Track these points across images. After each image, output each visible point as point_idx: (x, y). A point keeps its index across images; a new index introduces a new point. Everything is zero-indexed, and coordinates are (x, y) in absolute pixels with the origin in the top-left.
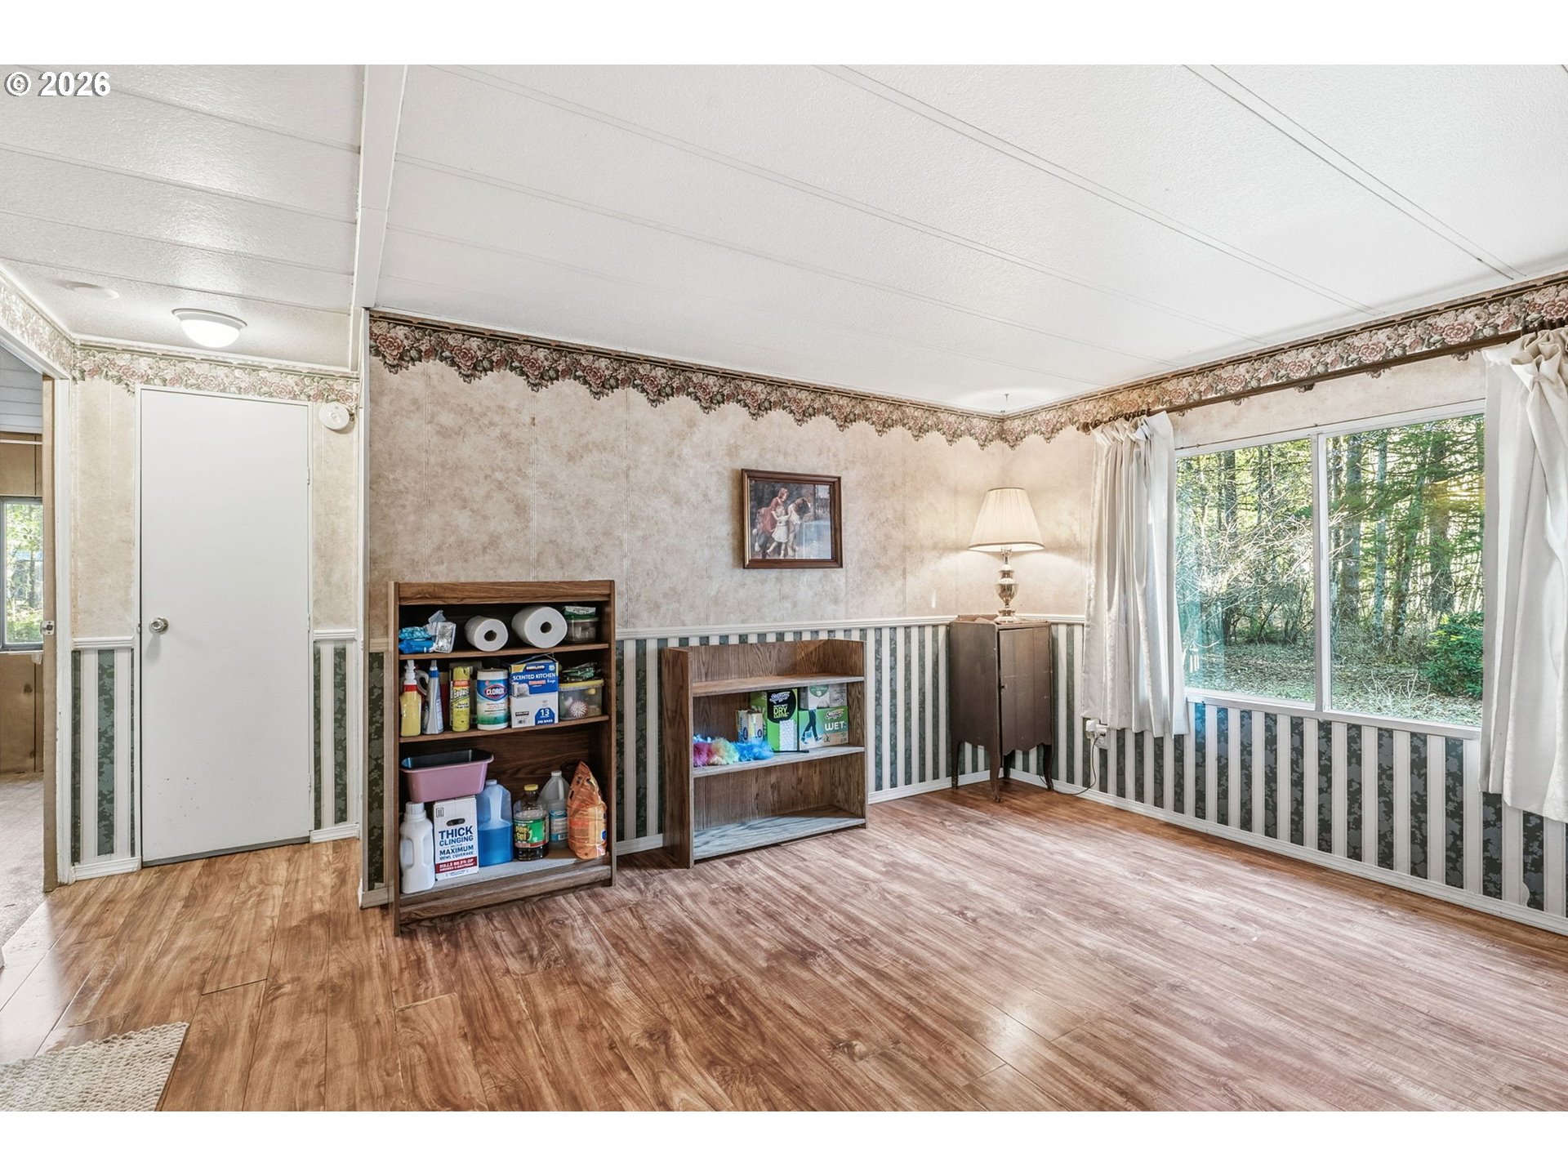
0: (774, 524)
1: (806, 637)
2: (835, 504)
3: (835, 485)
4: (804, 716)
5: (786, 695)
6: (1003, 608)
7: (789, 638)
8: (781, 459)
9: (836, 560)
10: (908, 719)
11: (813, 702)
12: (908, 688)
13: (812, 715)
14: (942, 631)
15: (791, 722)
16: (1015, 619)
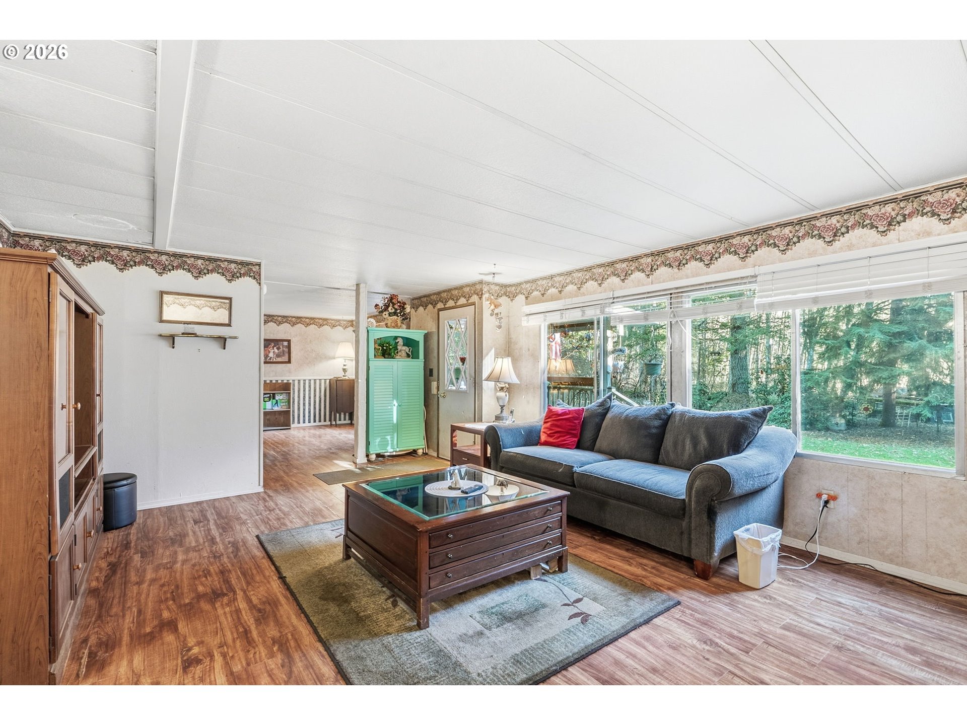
0: (269, 352)
1: (280, 382)
2: (289, 347)
3: (289, 341)
4: (274, 401)
5: (269, 395)
6: (344, 374)
7: (274, 382)
8: (272, 335)
9: (289, 362)
10: (315, 405)
11: (277, 397)
12: (315, 396)
13: (277, 400)
14: (328, 382)
15: (270, 402)
16: (346, 378)
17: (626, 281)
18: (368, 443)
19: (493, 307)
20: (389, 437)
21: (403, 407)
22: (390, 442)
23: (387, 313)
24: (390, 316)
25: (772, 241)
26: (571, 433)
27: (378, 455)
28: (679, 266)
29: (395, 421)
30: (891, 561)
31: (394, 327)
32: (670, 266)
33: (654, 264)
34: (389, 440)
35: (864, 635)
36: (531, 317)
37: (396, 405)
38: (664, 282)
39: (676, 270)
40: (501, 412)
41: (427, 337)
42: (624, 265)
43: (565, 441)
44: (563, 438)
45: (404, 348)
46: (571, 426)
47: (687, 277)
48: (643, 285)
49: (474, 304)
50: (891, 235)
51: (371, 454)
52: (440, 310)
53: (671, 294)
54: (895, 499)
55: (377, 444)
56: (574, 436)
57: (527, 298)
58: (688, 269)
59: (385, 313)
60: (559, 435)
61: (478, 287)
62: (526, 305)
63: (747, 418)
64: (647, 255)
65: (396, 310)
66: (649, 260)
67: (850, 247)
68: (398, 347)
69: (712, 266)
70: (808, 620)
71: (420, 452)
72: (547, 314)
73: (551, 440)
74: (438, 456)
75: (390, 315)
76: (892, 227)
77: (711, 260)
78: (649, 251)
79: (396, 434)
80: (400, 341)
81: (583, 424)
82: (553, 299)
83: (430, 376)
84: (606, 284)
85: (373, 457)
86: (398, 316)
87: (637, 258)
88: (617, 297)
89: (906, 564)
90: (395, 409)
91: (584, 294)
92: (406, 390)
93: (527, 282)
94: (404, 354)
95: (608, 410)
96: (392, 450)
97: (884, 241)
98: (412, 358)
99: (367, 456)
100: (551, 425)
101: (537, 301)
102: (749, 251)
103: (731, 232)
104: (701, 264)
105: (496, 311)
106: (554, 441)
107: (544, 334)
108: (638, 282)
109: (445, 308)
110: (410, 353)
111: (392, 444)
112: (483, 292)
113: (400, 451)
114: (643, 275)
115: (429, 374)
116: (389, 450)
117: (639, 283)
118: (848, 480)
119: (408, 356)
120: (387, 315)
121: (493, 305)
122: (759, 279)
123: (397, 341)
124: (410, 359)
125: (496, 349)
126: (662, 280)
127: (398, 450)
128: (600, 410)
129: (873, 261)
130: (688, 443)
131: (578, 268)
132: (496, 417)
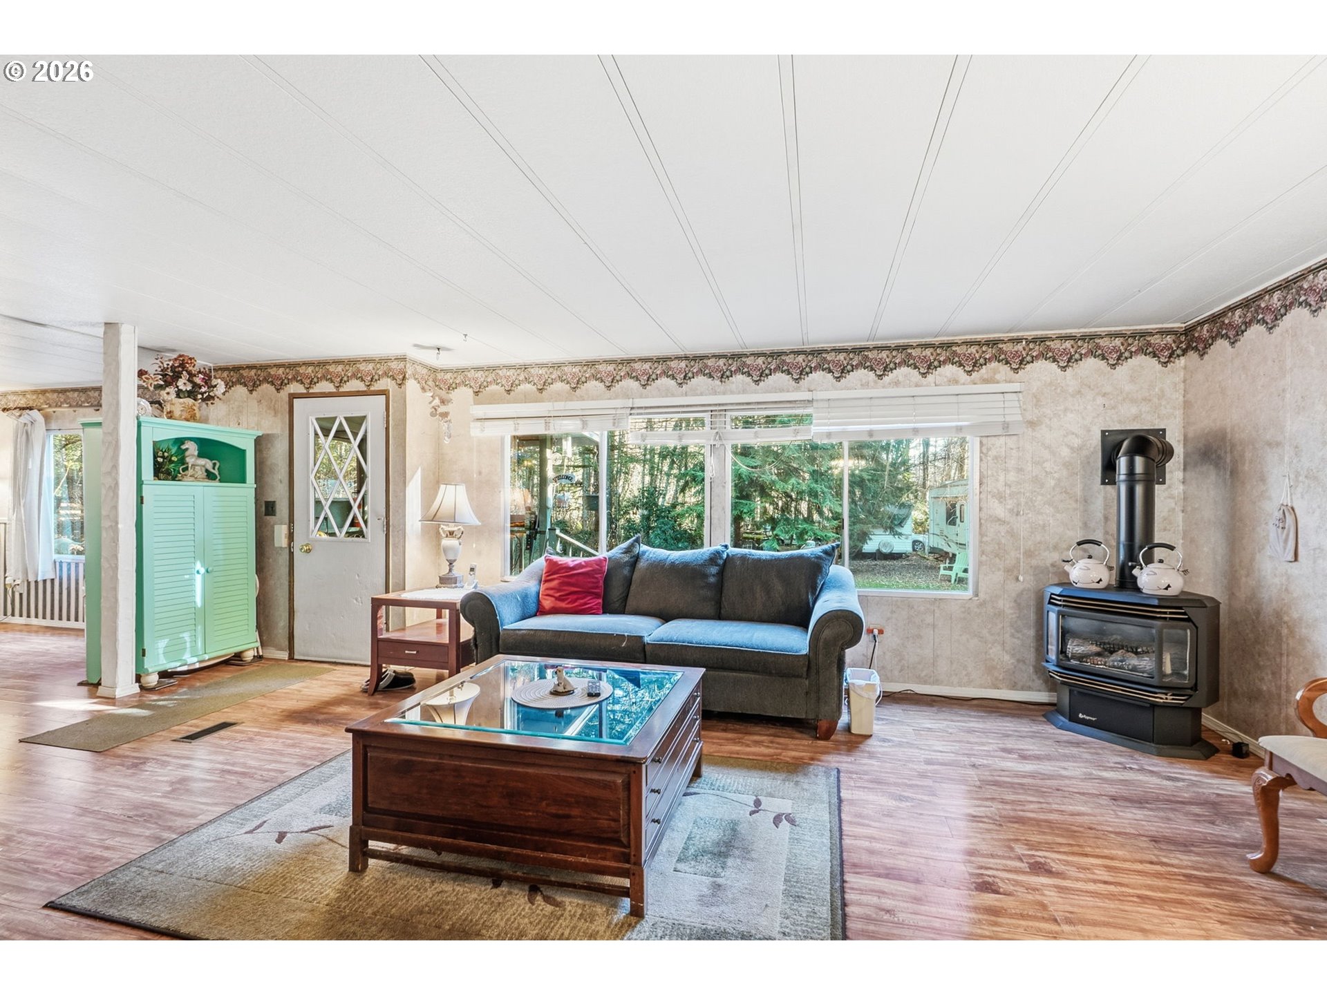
17: (648, 387)
18: (141, 653)
19: (437, 401)
20: (186, 636)
21: (217, 574)
22: (188, 645)
23: (172, 390)
24: (178, 396)
25: (826, 366)
26: (593, 593)
27: (164, 675)
28: (722, 377)
29: (199, 602)
30: (925, 683)
31: (187, 420)
32: (711, 376)
33: (689, 371)
34: (188, 639)
35: (972, 749)
36: (487, 423)
37: (202, 571)
38: (701, 394)
39: (718, 382)
40: (450, 570)
41: (259, 442)
42: (647, 366)
43: (586, 604)
44: (582, 601)
45: (202, 461)
46: (593, 583)
47: (732, 393)
48: (673, 395)
49: (384, 393)
50: (930, 377)
51: (148, 674)
52: (293, 397)
53: (712, 411)
54: (929, 624)
55: (161, 651)
56: (597, 596)
57: (476, 393)
58: (733, 383)
59: (168, 390)
60: (575, 597)
61: (394, 365)
62: (475, 404)
63: (819, 558)
64: (679, 358)
65: (195, 385)
66: (683, 364)
67: (897, 383)
68: (188, 460)
69: (762, 384)
70: (929, 750)
71: (249, 656)
72: (519, 421)
73: (563, 605)
74: (291, 658)
75: (179, 394)
76: (931, 371)
77: (761, 376)
78: (681, 353)
79: (199, 628)
80: (192, 448)
81: (607, 579)
82: (526, 399)
83: (267, 514)
84: (617, 387)
85: (153, 680)
86: (195, 400)
87: (665, 359)
88: (639, 408)
89: (937, 682)
90: (198, 580)
91: (582, 399)
92: (221, 541)
93: (477, 369)
94: (200, 473)
95: (637, 558)
96: (195, 660)
97: (925, 383)
98: (220, 481)
99: (138, 679)
100: (560, 583)
101: (493, 400)
102: (803, 373)
103: (785, 348)
104: (749, 379)
105: (442, 409)
106: (570, 606)
107: (509, 452)
108: (665, 392)
109: (308, 393)
110: (216, 472)
111: (194, 648)
112: (407, 376)
113: (209, 660)
114: (673, 382)
115: (266, 509)
116: (191, 660)
117: (668, 393)
118: (893, 612)
119: (210, 476)
120: (173, 396)
121: (437, 398)
122: (815, 404)
123: (183, 447)
124: (216, 483)
125: (423, 470)
126: (699, 392)
127: (207, 657)
128: (627, 559)
129: (918, 400)
130: (758, 589)
131: (572, 359)
132: (441, 578)
